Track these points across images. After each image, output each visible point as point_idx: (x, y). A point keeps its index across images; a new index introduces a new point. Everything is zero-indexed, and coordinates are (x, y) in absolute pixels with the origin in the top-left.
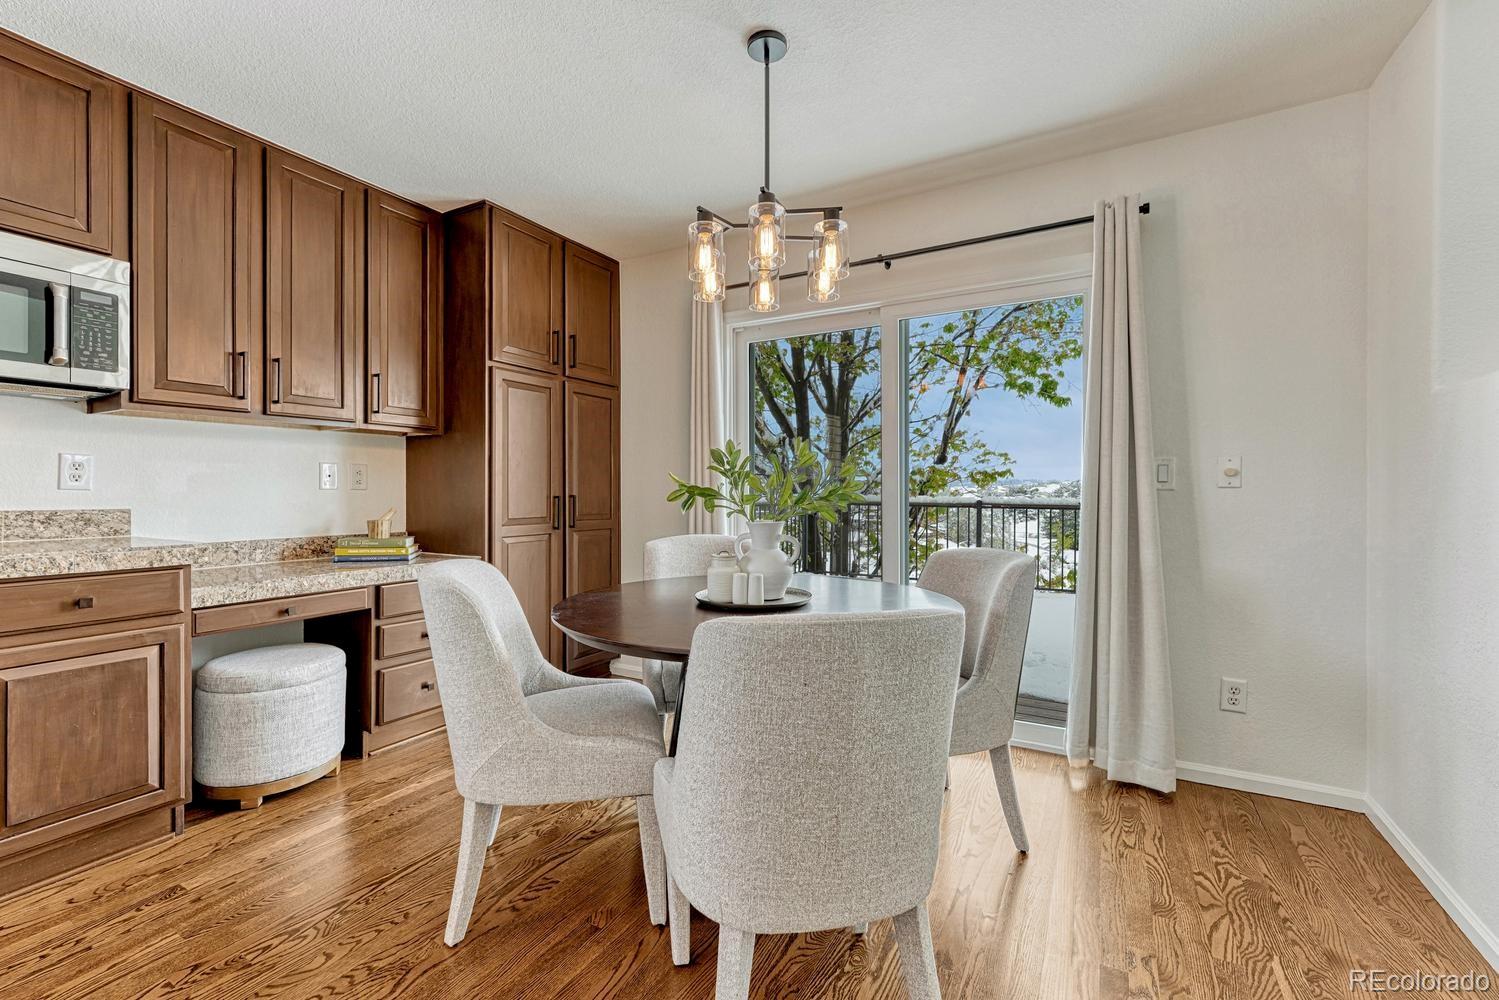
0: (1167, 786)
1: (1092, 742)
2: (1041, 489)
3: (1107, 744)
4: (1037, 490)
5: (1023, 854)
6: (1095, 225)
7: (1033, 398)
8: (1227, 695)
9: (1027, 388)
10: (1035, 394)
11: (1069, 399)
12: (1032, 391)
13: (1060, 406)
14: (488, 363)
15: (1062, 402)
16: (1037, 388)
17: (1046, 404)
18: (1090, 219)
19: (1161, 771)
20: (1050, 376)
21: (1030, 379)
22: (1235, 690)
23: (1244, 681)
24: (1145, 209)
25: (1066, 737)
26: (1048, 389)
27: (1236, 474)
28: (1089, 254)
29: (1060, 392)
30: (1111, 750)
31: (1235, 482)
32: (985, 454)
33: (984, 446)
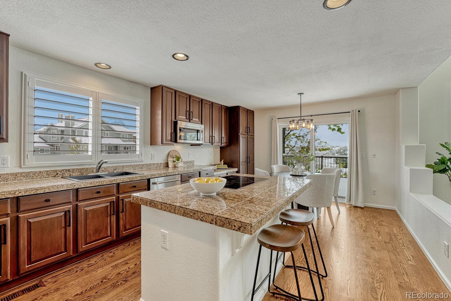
0: (362, 206)
1: (350, 200)
2: (333, 149)
3: (353, 200)
4: (332, 149)
5: (339, 213)
6: (351, 113)
7: (336, 132)
8: (373, 192)
9: (334, 129)
10: (336, 131)
11: (344, 132)
12: (335, 130)
13: (342, 134)
14: (239, 134)
15: (343, 133)
16: (337, 129)
17: (339, 133)
18: (350, 112)
19: (361, 204)
20: (339, 126)
21: (335, 127)
22: (374, 191)
23: (376, 190)
24: (359, 111)
25: (345, 201)
26: (339, 130)
27: (375, 155)
28: (349, 117)
29: (342, 131)
30: (353, 201)
31: (375, 157)
32: (320, 142)
33: (320, 140)
